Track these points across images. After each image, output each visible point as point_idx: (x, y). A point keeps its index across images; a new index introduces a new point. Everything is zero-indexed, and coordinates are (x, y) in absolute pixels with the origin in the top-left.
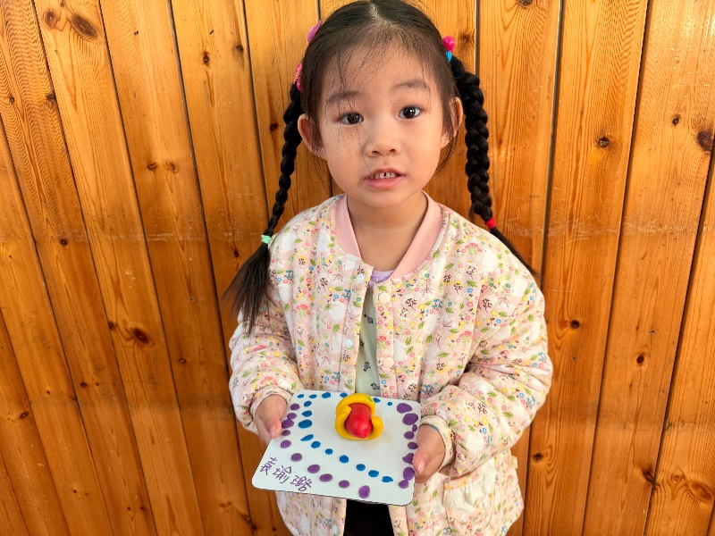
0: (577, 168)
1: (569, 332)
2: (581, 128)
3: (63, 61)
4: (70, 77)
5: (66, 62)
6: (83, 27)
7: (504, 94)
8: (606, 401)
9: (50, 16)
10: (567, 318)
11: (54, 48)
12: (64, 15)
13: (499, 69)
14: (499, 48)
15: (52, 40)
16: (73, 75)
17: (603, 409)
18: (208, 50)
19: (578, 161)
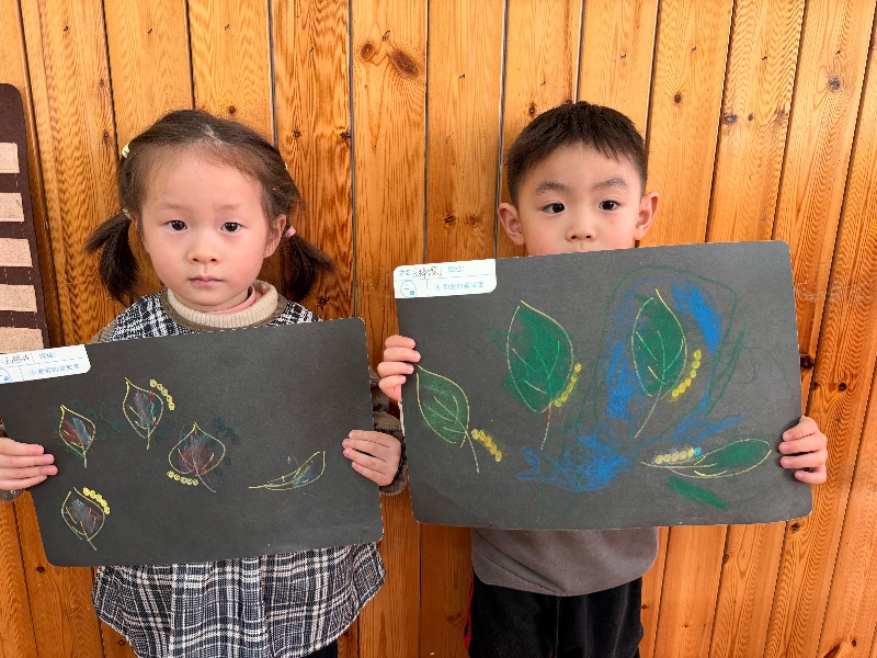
0: (860, 236)
1: (837, 395)
2: (866, 201)
3: (372, 98)
4: (376, 116)
5: (375, 97)
6: (404, 64)
7: (807, 167)
8: (861, 465)
9: (368, 49)
10: (836, 381)
11: (364, 82)
12: (384, 49)
13: (806, 144)
14: (808, 124)
15: (364, 73)
16: (380, 113)
17: (858, 472)
18: (536, 101)
19: (861, 230)
